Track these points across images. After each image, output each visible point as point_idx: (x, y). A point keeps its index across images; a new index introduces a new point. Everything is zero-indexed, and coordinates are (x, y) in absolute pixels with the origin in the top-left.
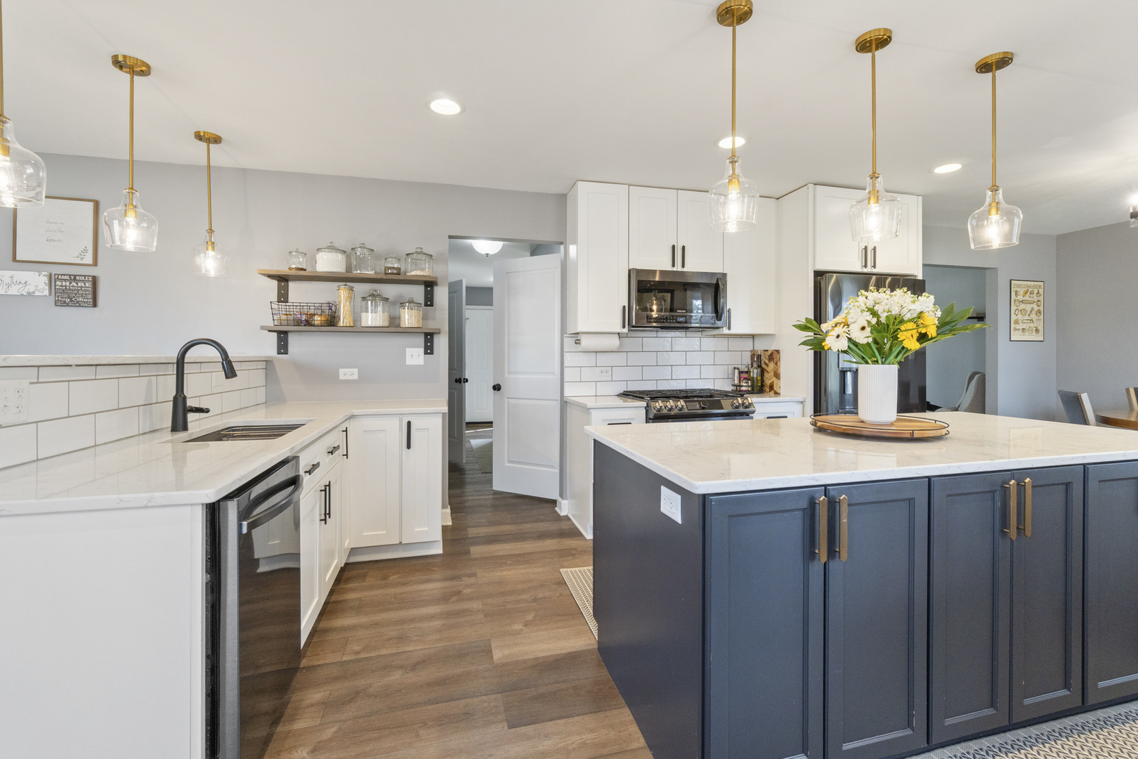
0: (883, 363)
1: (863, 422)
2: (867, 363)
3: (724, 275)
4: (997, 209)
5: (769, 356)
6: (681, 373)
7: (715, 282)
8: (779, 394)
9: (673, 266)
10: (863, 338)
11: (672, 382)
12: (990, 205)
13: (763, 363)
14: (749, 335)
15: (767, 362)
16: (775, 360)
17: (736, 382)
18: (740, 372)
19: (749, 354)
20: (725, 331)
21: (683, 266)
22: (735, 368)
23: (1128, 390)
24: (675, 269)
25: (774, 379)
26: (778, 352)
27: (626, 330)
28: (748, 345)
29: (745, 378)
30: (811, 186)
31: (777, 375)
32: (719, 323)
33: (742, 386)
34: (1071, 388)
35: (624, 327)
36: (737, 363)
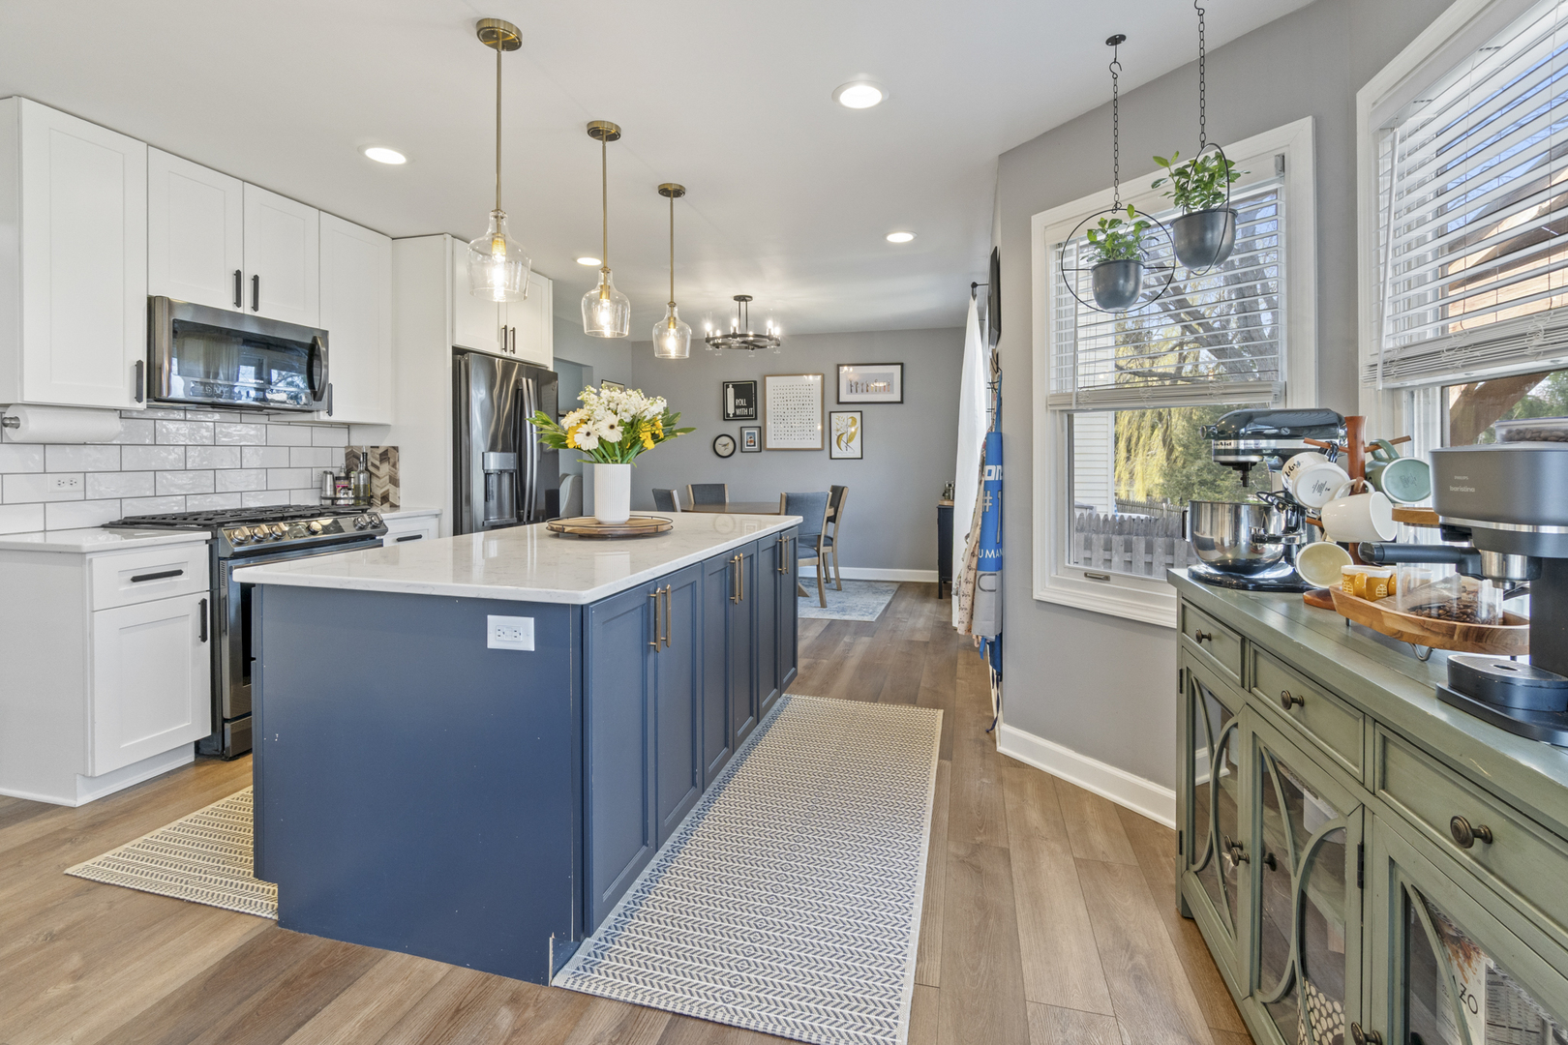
0: (621, 463)
1: (599, 523)
2: (606, 462)
3: (325, 333)
4: (675, 324)
5: (381, 455)
6: (233, 481)
7: (309, 341)
8: (399, 506)
9: (238, 303)
10: (615, 436)
11: (216, 498)
12: (669, 319)
13: (369, 464)
14: (344, 424)
15: (377, 463)
16: (392, 460)
17: (329, 493)
18: (336, 479)
19: (343, 452)
20: (323, 416)
21: (255, 307)
22: (325, 472)
23: (687, 486)
24: (239, 310)
25: (390, 487)
26: (396, 449)
27: (143, 405)
28: (341, 439)
29: (344, 487)
30: (448, 237)
31: (394, 481)
32: (315, 405)
33: (340, 498)
34: (663, 486)
35: (139, 399)
36: (326, 465)
